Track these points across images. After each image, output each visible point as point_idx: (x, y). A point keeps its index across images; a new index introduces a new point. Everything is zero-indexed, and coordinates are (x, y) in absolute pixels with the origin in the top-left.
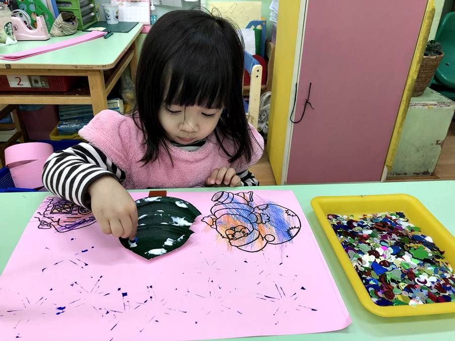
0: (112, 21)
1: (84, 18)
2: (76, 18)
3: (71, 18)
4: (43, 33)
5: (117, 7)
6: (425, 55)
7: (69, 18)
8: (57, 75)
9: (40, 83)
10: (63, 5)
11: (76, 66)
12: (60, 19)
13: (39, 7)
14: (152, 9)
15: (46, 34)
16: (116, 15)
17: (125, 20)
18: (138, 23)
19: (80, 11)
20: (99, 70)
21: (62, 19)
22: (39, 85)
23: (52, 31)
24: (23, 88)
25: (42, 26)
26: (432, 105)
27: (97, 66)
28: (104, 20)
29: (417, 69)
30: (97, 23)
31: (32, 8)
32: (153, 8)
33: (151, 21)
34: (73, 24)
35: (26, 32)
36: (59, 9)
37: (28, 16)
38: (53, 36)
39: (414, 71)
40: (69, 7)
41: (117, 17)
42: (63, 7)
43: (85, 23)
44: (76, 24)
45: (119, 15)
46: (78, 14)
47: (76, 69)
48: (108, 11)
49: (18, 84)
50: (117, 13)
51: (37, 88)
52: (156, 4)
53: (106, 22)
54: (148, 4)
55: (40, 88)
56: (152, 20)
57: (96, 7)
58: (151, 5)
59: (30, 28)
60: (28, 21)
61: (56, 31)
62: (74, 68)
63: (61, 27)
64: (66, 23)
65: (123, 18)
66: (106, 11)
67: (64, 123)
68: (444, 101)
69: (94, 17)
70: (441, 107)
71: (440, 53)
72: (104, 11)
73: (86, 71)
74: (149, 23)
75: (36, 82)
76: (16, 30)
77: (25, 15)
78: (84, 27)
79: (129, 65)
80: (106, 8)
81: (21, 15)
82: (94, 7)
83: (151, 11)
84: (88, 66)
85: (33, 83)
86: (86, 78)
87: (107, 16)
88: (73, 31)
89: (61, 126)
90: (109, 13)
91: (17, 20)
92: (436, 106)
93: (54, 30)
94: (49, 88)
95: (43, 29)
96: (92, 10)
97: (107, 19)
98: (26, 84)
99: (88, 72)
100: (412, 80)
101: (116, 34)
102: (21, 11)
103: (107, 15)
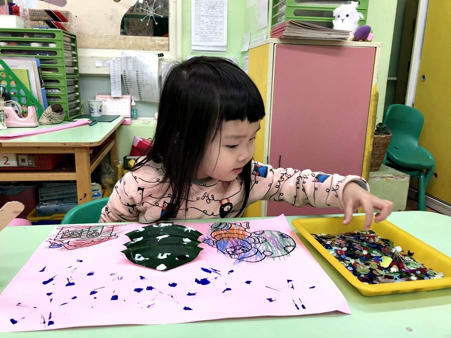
0: (96, 114)
1: (71, 111)
2: (64, 110)
3: (59, 110)
4: (33, 120)
5: (101, 102)
6: (375, 134)
7: (58, 109)
8: (45, 153)
9: (27, 162)
10: (53, 99)
11: (65, 144)
12: (49, 110)
13: (31, 100)
14: (132, 105)
15: (35, 122)
16: (99, 108)
17: (108, 114)
18: (119, 116)
19: (68, 104)
20: (86, 147)
21: (51, 110)
22: (26, 164)
23: (40, 120)
24: (9, 167)
25: (32, 114)
26: (389, 177)
27: (84, 143)
28: (87, 113)
29: (371, 143)
30: (81, 116)
31: (24, 100)
32: (133, 103)
33: (131, 115)
34: (61, 114)
35: (16, 120)
36: (48, 103)
37: (19, 106)
38: (41, 124)
39: (369, 144)
40: (58, 101)
41: (100, 111)
42: (52, 101)
43: (70, 116)
44: (64, 115)
45: (103, 109)
46: (65, 107)
47: (65, 147)
48: (93, 106)
49: (5, 164)
50: (101, 107)
51: (23, 167)
52: (136, 100)
53: (90, 115)
54: (129, 100)
55: (26, 167)
56: (132, 113)
57: (82, 103)
58: (132, 101)
59: (20, 117)
60: (20, 111)
61: (44, 120)
62: (63, 146)
63: (49, 117)
64: (55, 113)
65: (105, 112)
66: (90, 106)
67: (44, 204)
68: (399, 174)
69: (78, 111)
70: (397, 179)
71: (389, 134)
72: (89, 105)
73: (74, 148)
74: (130, 116)
75: (23, 161)
76: (7, 117)
77: (17, 106)
78: (70, 119)
79: (109, 152)
80: (90, 103)
81: (13, 105)
82: (80, 103)
83: (131, 106)
84: (76, 143)
85: (20, 162)
86: (73, 155)
87: (91, 110)
88: (60, 121)
89: (41, 207)
90: (93, 107)
91: (9, 109)
92: (392, 179)
93: (42, 119)
94: (34, 166)
95: (33, 117)
96: (78, 105)
97: (91, 112)
98: (13, 163)
99: (76, 150)
100: (369, 152)
101: (99, 123)
102: (14, 102)
103: (92, 108)
